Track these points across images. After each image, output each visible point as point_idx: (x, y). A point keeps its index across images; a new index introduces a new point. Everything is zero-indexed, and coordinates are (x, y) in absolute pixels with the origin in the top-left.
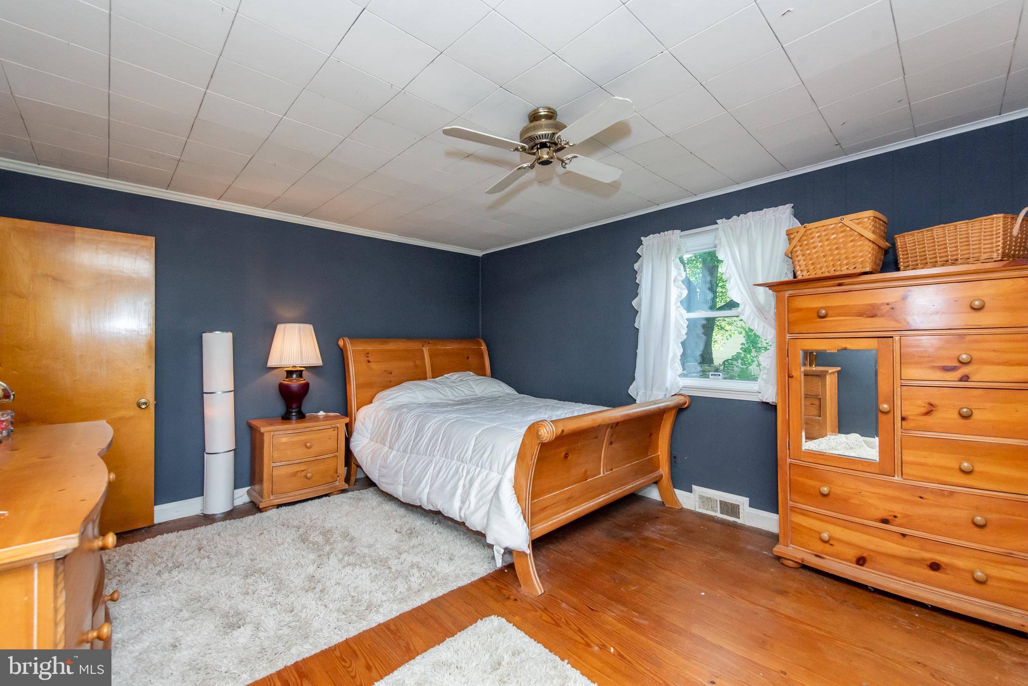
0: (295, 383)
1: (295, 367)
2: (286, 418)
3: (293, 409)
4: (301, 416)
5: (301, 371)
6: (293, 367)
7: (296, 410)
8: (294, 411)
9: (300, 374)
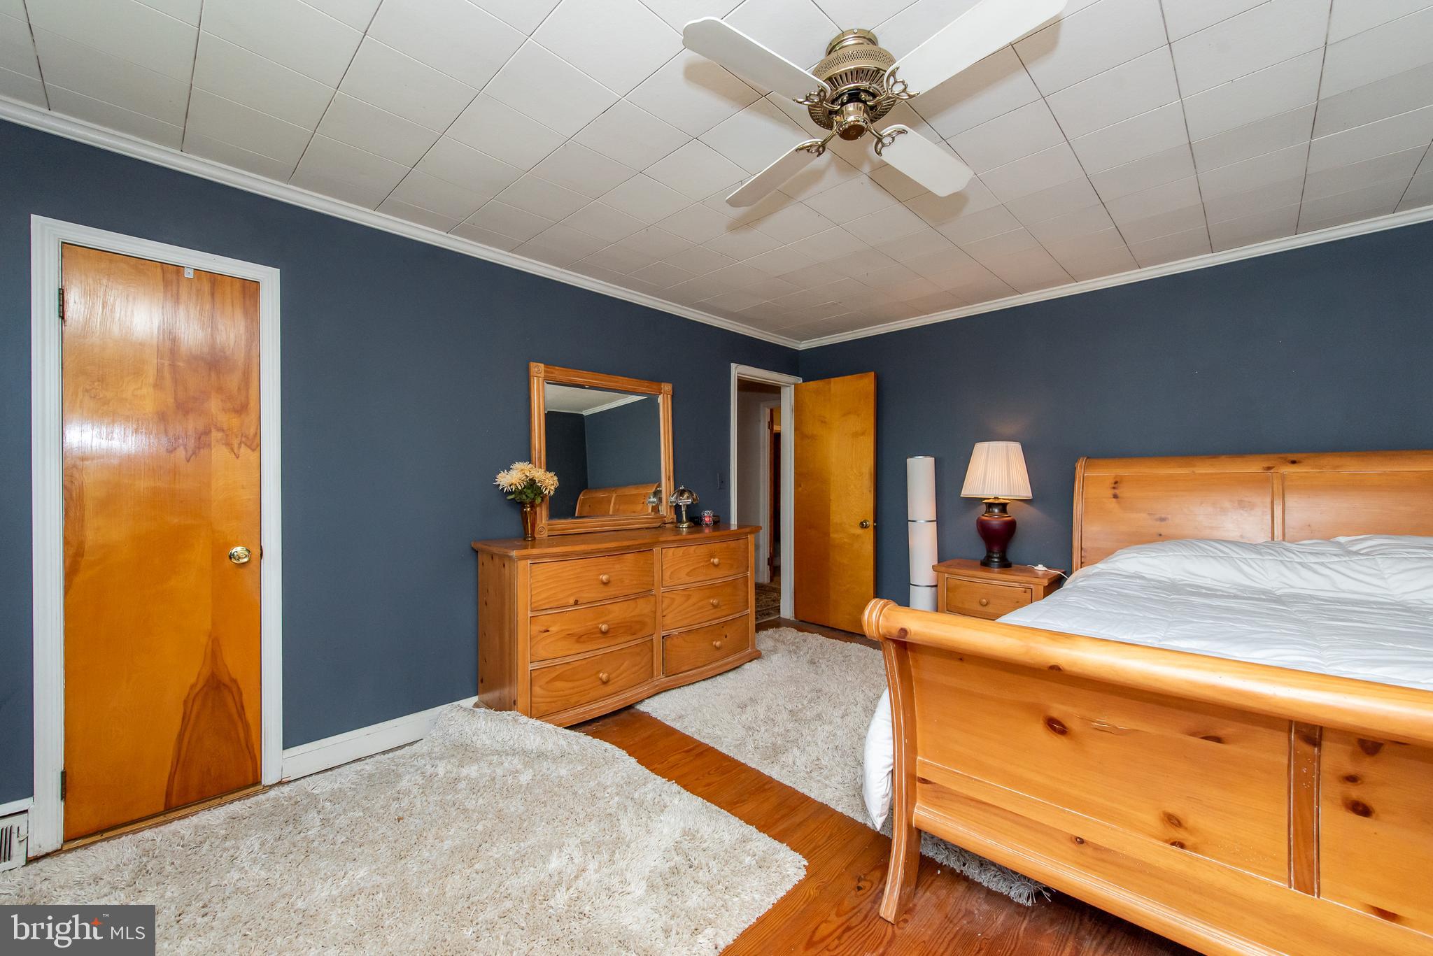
0: (995, 520)
1: (998, 498)
2: (986, 564)
3: (994, 553)
4: (1005, 564)
5: (1006, 504)
6: (995, 498)
7: (998, 555)
8: (995, 556)
9: (1003, 507)
